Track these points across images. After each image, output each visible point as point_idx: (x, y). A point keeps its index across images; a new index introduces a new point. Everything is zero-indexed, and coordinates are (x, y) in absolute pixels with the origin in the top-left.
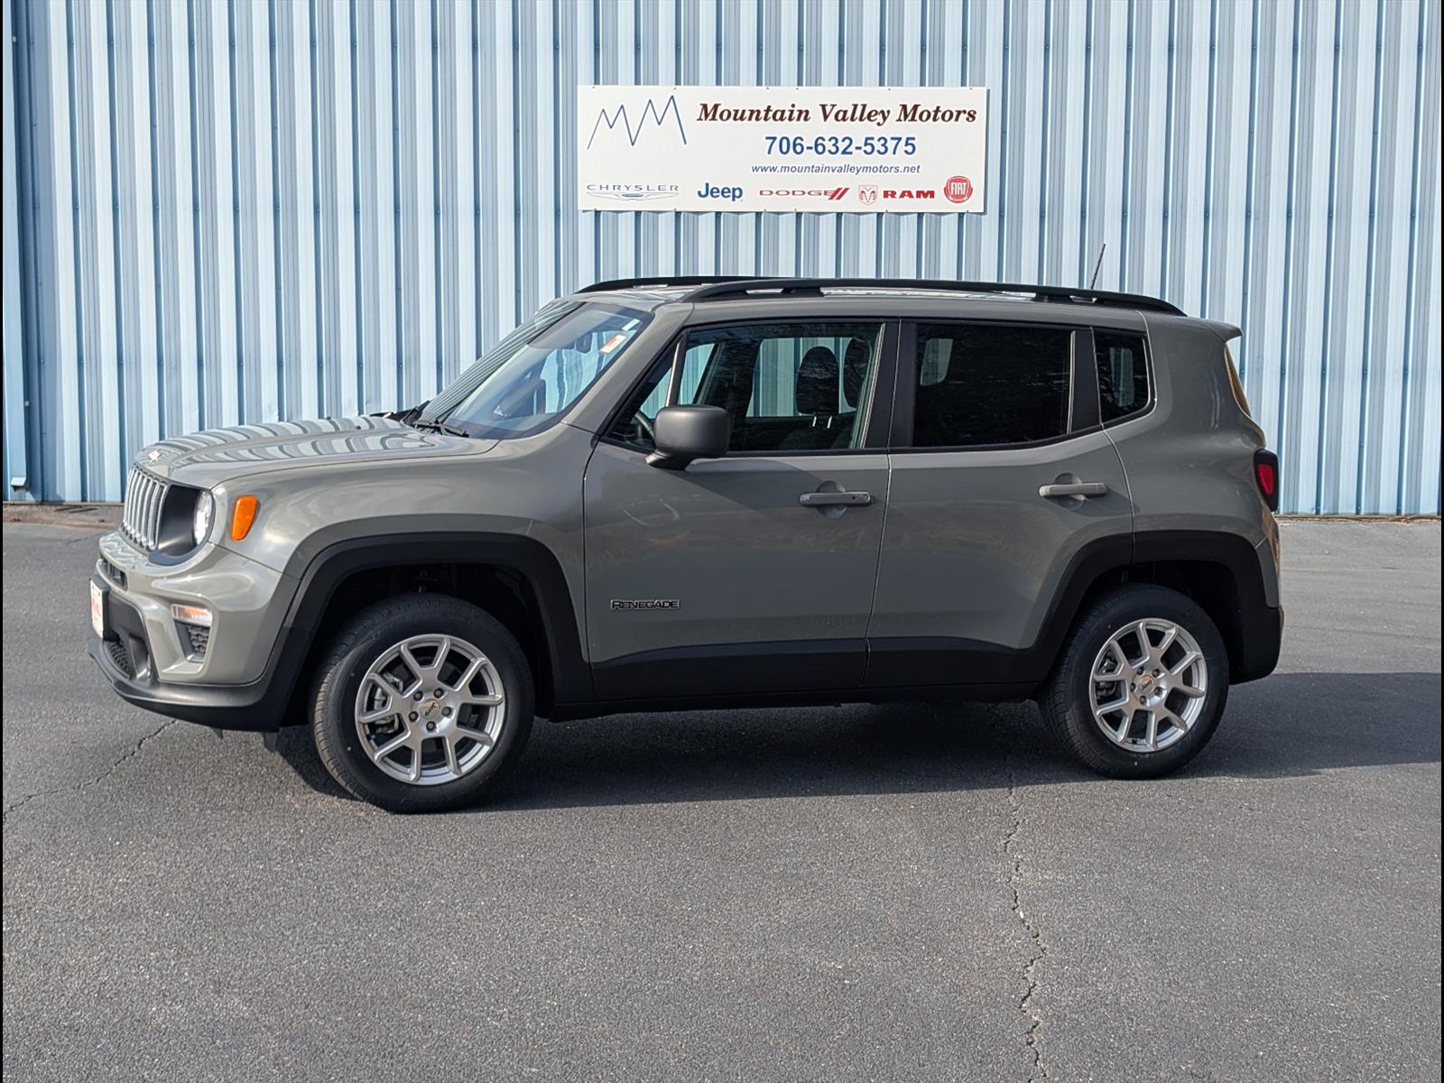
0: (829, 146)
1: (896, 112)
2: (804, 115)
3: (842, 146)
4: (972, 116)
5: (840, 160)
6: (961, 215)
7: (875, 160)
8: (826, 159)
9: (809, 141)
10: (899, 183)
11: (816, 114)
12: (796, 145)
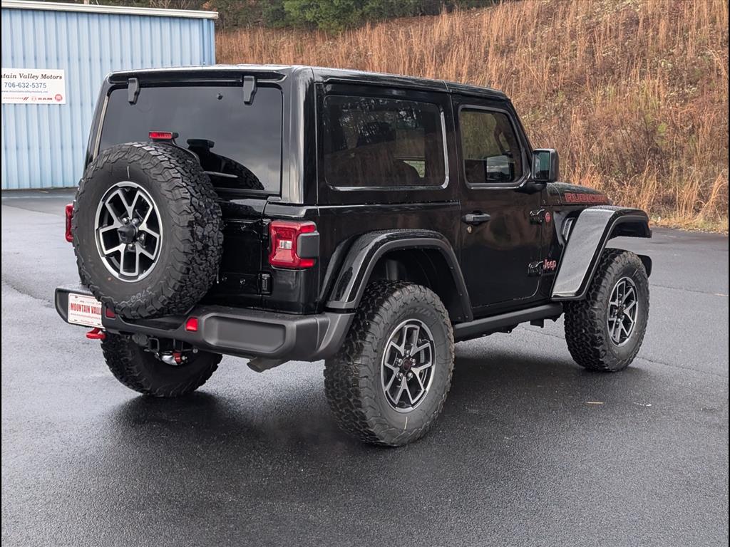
0: (22, 85)
1: (40, 76)
2: (15, 76)
3: (26, 85)
4: (61, 78)
5: (26, 89)
6: (60, 105)
7: (35, 89)
8: (22, 89)
9: (17, 84)
10: (42, 95)
11: (18, 76)
12: (13, 85)
